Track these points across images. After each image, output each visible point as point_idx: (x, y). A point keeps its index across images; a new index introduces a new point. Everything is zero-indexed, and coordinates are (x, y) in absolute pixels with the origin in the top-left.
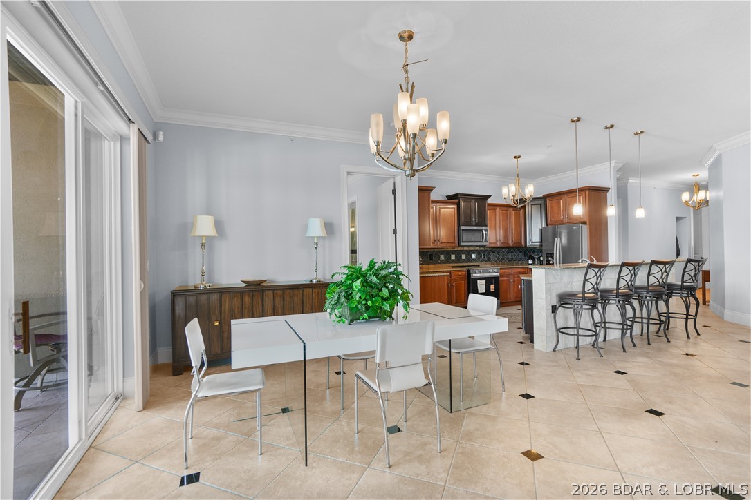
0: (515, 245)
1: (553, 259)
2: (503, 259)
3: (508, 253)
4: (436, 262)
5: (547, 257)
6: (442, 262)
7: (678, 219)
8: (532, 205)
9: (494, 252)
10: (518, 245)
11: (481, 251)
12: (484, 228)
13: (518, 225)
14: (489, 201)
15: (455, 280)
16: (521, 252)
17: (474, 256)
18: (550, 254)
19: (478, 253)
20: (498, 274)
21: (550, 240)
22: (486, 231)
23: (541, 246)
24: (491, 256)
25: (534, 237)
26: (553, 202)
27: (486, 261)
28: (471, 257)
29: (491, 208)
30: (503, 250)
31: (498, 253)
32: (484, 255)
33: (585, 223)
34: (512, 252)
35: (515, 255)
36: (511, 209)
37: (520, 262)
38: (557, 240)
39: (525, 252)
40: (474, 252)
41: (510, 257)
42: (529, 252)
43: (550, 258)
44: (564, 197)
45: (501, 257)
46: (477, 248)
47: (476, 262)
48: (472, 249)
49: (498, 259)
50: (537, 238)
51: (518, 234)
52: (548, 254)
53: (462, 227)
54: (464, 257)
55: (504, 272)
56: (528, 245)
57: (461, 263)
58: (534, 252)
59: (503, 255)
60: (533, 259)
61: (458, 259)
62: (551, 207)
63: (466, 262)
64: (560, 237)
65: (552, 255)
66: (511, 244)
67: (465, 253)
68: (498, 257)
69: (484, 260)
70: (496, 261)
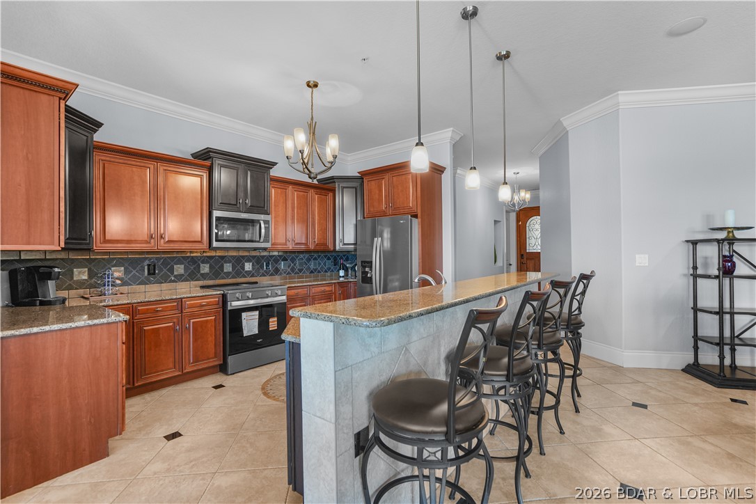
0: (318, 248)
1: (371, 270)
2: (300, 270)
3: (309, 260)
4: (165, 279)
5: (364, 267)
6: (180, 278)
7: (496, 222)
8: (344, 188)
9: (285, 259)
10: (322, 248)
11: (263, 257)
12: (262, 217)
13: (323, 217)
14: (274, 172)
15: (193, 316)
16: (329, 259)
17: (248, 267)
18: (368, 262)
19: (258, 261)
20: (284, 298)
21: (368, 242)
22: (266, 222)
23: (355, 250)
24: (282, 265)
25: (346, 235)
26: (373, 183)
27: (272, 275)
28: (243, 268)
29: (278, 185)
30: (302, 256)
31: (293, 260)
32: (267, 265)
33: (416, 216)
34: (315, 259)
35: (320, 264)
36: (312, 191)
37: (329, 274)
38: (377, 241)
39: (335, 259)
40: (249, 259)
41: (312, 267)
42: (341, 258)
43: (367, 269)
44: (387, 176)
45: (297, 267)
46: (254, 253)
47: (252, 276)
48: (246, 254)
49: (293, 270)
50: (350, 237)
51: (324, 231)
52: (365, 262)
53: (216, 214)
54: (228, 268)
55: (297, 295)
56: (337, 248)
57: (223, 278)
58: (347, 259)
59: (300, 264)
60: (346, 270)
61: (216, 272)
62: (370, 191)
63: (233, 277)
64: (382, 236)
65: (369, 264)
66: (312, 247)
67: (230, 262)
68: (293, 267)
69: (266, 273)
70: (289, 273)
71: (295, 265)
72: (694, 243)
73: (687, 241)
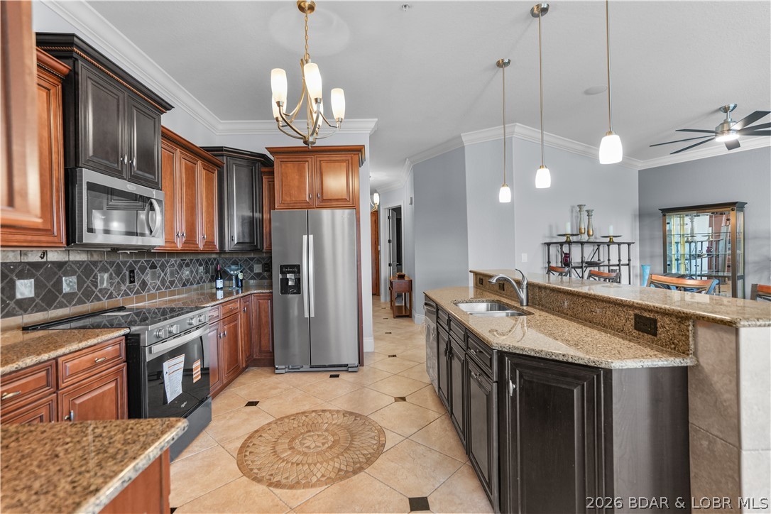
0: (207, 248)
1: (297, 276)
2: (172, 283)
3: (180, 266)
5: (285, 273)
8: (234, 164)
9: (154, 266)
11: (125, 263)
12: (153, 193)
17: (102, 280)
18: (292, 266)
19: (116, 268)
22: (160, 203)
24: (150, 276)
26: (290, 165)
27: (138, 293)
28: (95, 284)
29: (165, 143)
30: (173, 260)
31: (163, 267)
32: (131, 277)
34: (187, 265)
35: (192, 272)
36: (200, 163)
38: (308, 239)
40: (104, 267)
41: (184, 276)
43: (289, 276)
44: (312, 159)
45: (168, 278)
47: (110, 297)
49: (163, 282)
52: (286, 266)
53: (89, 176)
54: (68, 285)
56: (228, 248)
57: (62, 306)
59: (172, 274)
61: (48, 295)
63: (80, 302)
65: (297, 269)
66: (201, 247)
67: (73, 273)
68: (163, 279)
69: (130, 290)
70: (159, 289)
71: (165, 275)
72: (549, 244)
73: (545, 243)
